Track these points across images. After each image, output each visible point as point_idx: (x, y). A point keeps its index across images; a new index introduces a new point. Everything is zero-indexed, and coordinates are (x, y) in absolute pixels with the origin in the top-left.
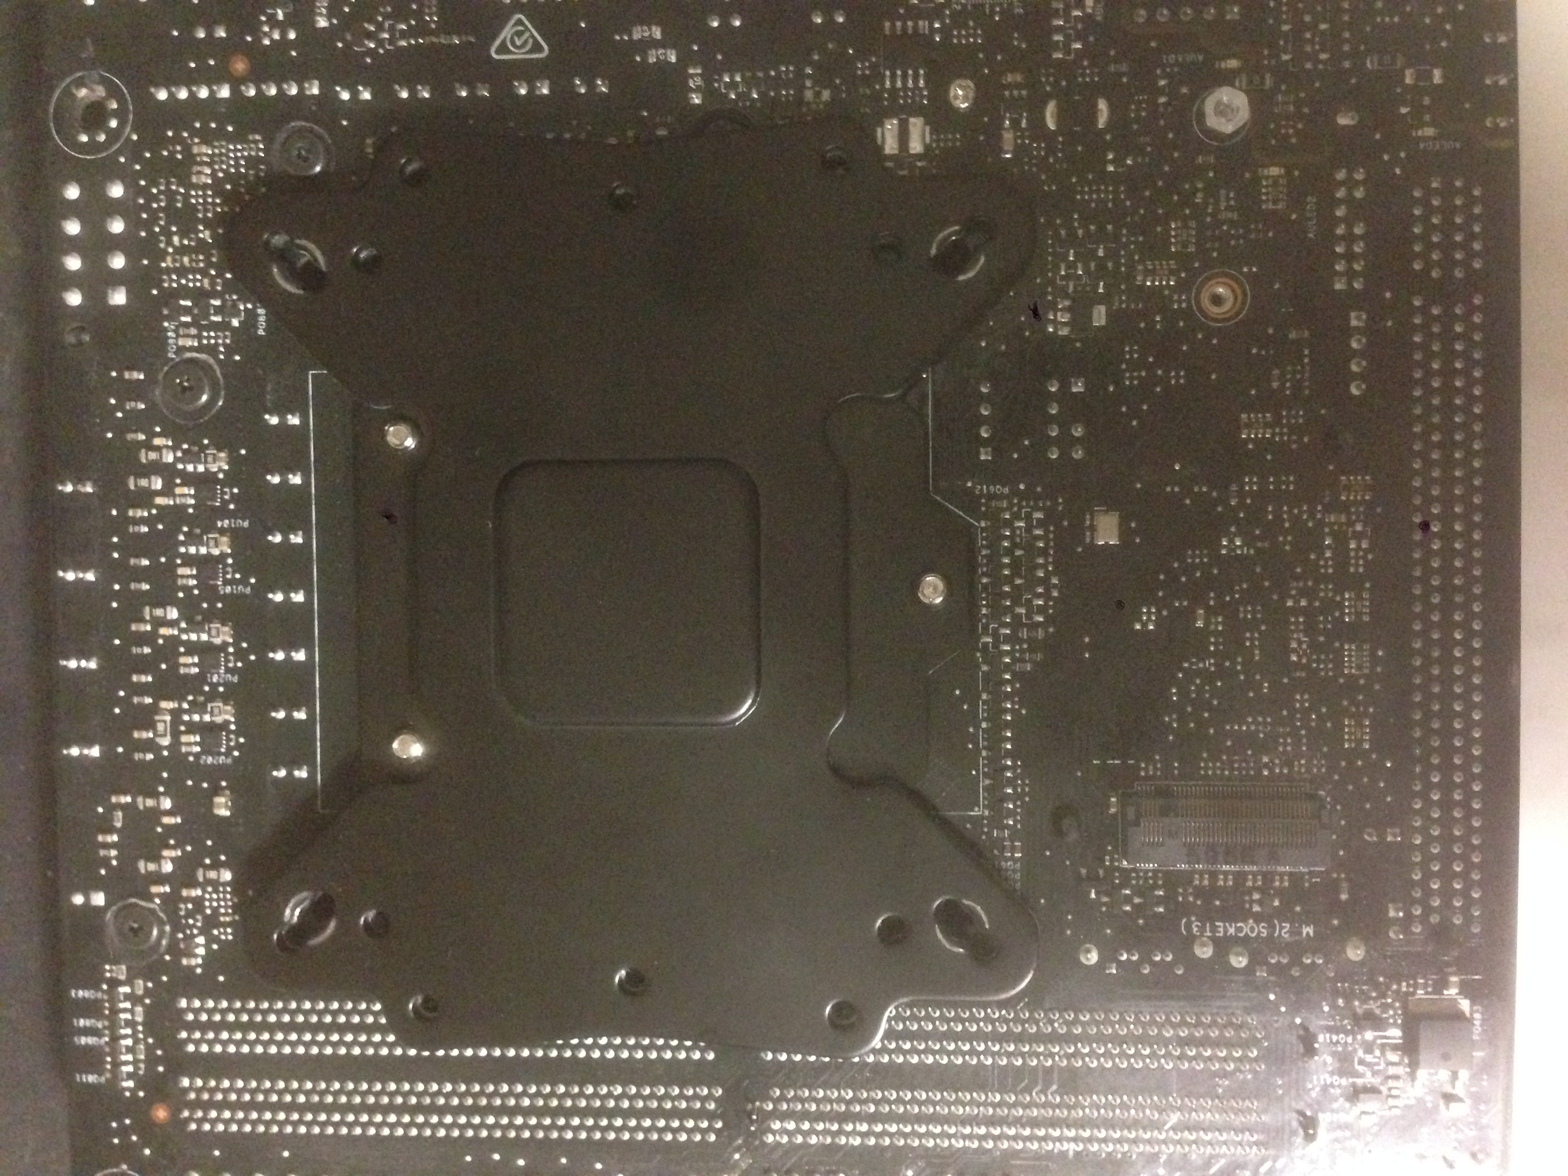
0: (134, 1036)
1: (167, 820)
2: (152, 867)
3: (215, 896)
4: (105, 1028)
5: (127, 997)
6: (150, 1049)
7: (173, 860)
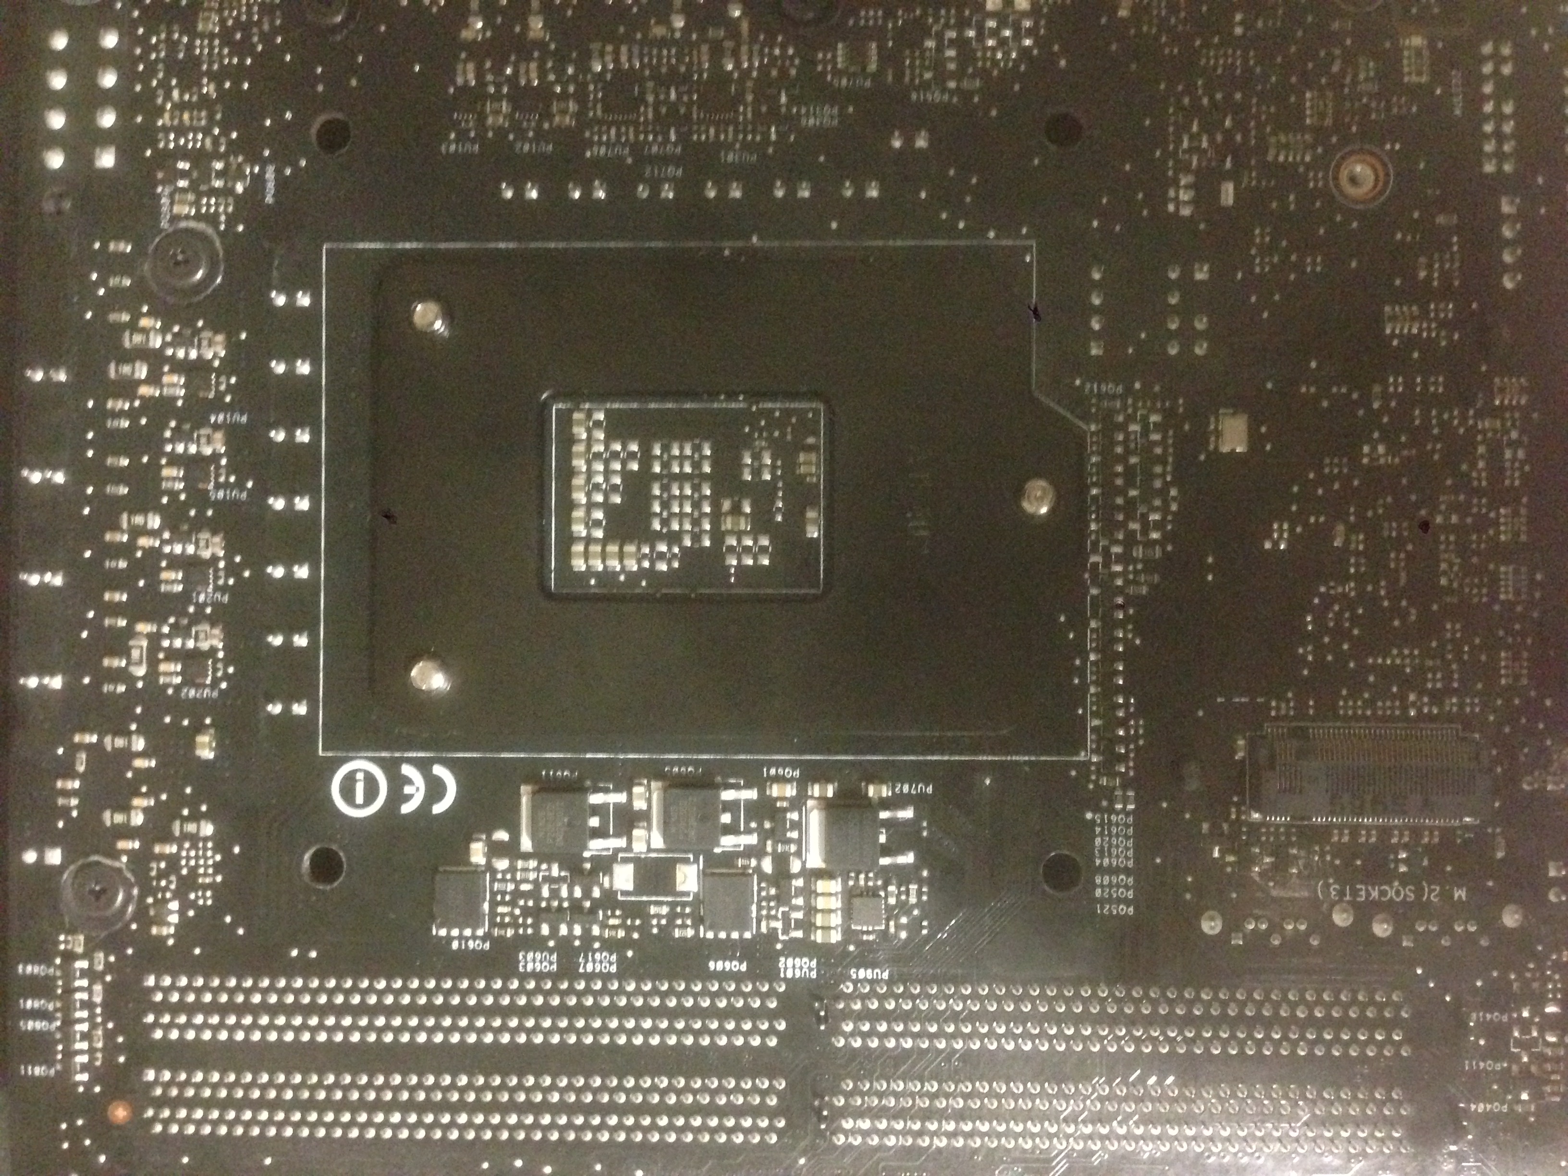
0: (92, 1018)
1: (140, 763)
2: (119, 818)
3: (193, 853)
4: (56, 1010)
5: (84, 973)
6: (109, 1036)
7: (146, 810)
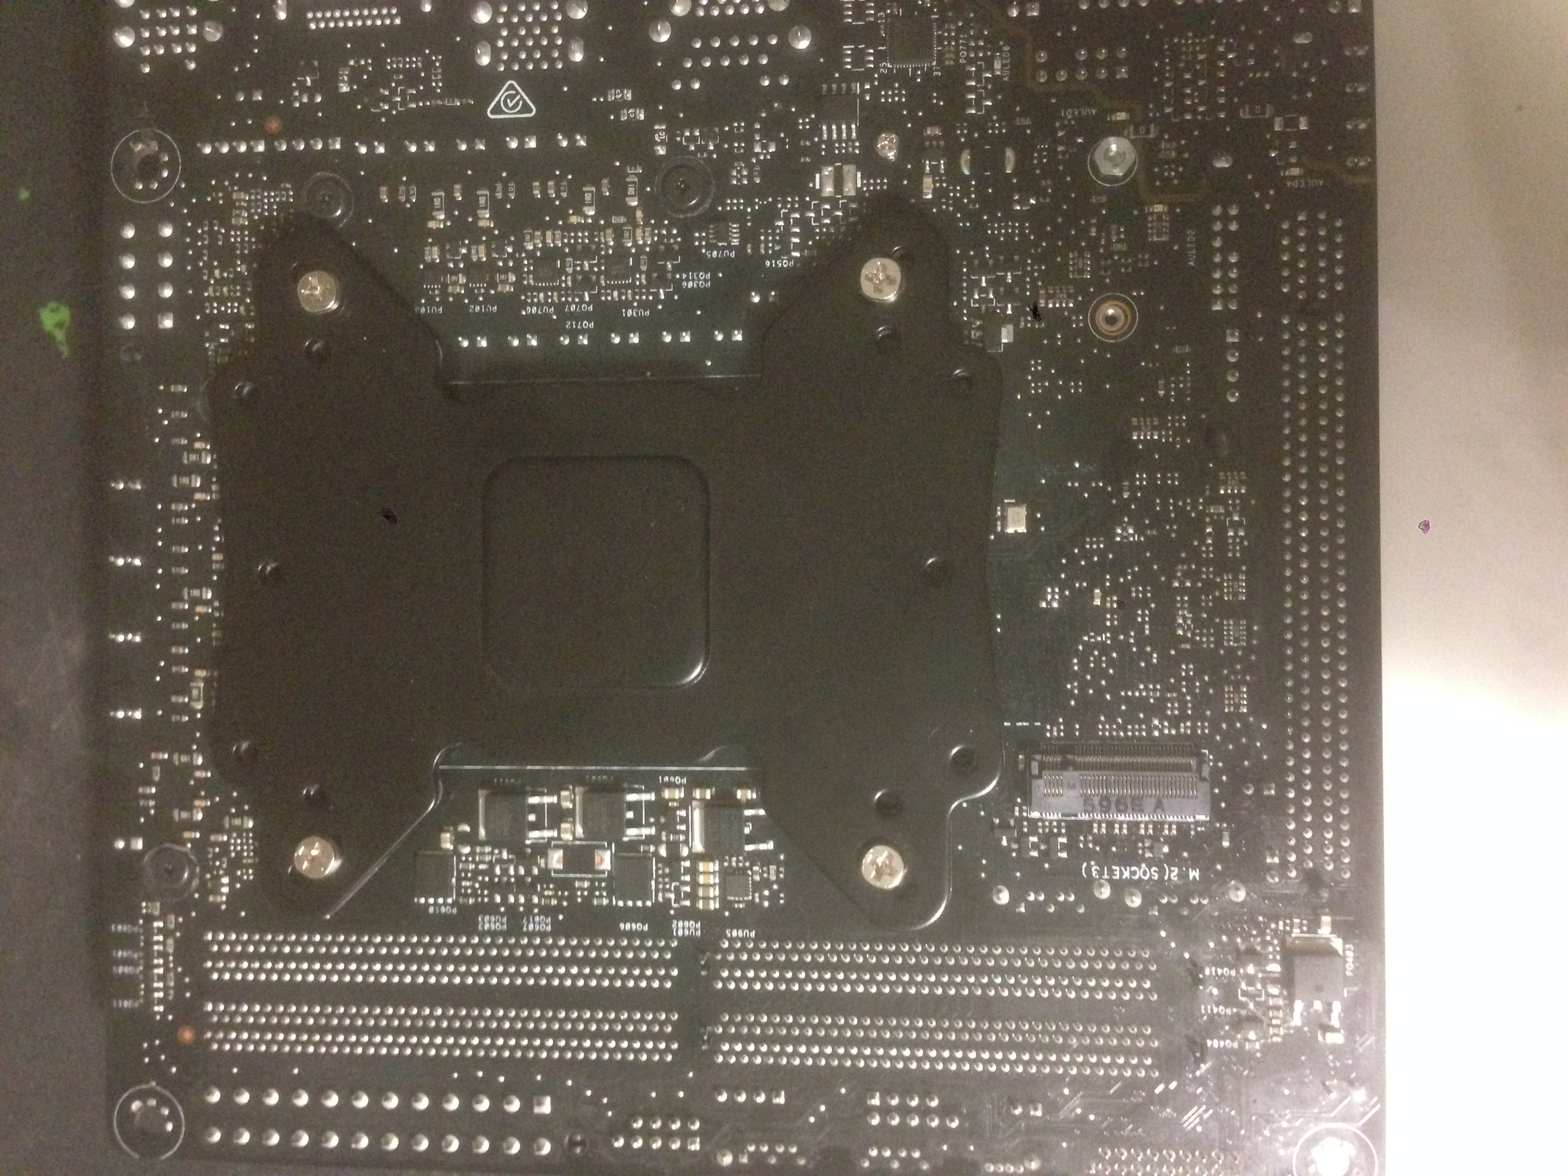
0: (165, 965)
1: (199, 774)
2: (185, 815)
3: (239, 841)
4: (139, 958)
5: (160, 931)
6: (179, 978)
7: (205, 810)
